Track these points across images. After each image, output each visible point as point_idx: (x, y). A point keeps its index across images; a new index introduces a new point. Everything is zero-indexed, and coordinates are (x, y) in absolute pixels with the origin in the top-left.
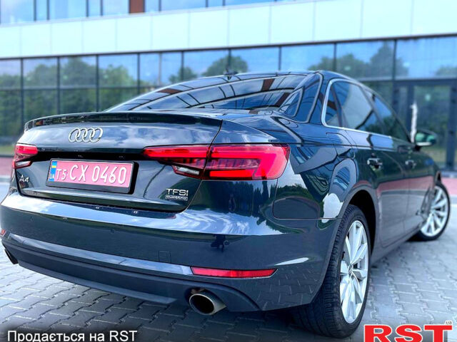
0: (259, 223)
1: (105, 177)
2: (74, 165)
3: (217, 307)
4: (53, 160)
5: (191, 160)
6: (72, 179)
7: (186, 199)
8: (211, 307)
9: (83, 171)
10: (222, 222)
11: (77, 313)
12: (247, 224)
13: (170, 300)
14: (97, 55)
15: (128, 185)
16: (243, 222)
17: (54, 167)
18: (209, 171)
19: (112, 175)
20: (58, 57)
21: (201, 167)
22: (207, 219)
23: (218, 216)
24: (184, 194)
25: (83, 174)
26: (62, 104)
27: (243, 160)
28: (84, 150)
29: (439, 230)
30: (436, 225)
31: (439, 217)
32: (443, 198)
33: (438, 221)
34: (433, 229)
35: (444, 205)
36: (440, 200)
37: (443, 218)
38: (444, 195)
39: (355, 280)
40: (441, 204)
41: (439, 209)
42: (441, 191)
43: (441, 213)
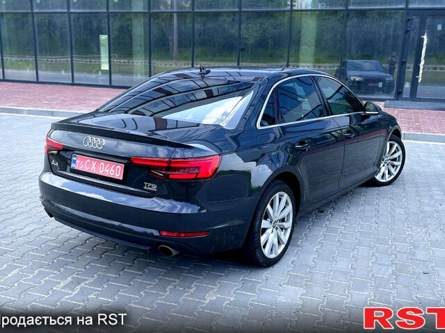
1: (107, 171)
3: (174, 253)
6: (87, 169)
7: (155, 190)
8: (171, 253)
9: (94, 165)
10: (176, 206)
11: (95, 248)
15: (121, 178)
17: (74, 158)
18: (168, 175)
19: (112, 170)
21: (164, 173)
23: (175, 203)
24: (154, 188)
25: (94, 167)
29: (393, 177)
30: (390, 173)
31: (393, 166)
32: (398, 150)
33: (392, 170)
34: (387, 175)
35: (399, 156)
36: (395, 152)
37: (397, 166)
38: (400, 148)
39: (279, 230)
40: (396, 156)
41: (395, 160)
42: (396, 145)
43: (395, 163)
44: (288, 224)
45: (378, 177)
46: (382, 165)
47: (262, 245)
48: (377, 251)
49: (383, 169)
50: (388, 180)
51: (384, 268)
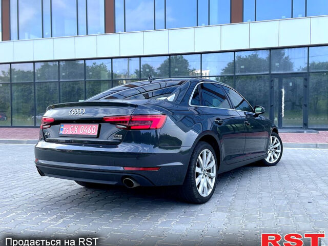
0: (154, 147)
1: (86, 131)
2: (72, 126)
3: (135, 185)
4: (62, 124)
5: (126, 122)
6: (71, 132)
7: (121, 139)
8: (133, 185)
9: (76, 129)
10: (138, 147)
11: (74, 201)
12: (148, 148)
13: (115, 183)
14: (85, 60)
15: (96, 134)
16: (146, 147)
17: (62, 127)
18: (130, 126)
19: (89, 130)
20: (59, 61)
21: (127, 125)
22: (132, 147)
24: (120, 137)
26: (61, 91)
27: (147, 121)
28: (76, 119)
29: (276, 160)
30: (274, 157)
31: (276, 153)
32: (278, 142)
33: (276, 155)
34: (273, 159)
35: (279, 146)
36: (276, 144)
37: (278, 153)
38: (278, 141)
39: (208, 178)
40: (277, 146)
41: (276, 148)
42: (276, 138)
43: (277, 151)
44: (213, 174)
45: (267, 160)
46: (269, 152)
47: (197, 184)
48: (274, 194)
49: (270, 155)
50: (274, 162)
51: (281, 201)
